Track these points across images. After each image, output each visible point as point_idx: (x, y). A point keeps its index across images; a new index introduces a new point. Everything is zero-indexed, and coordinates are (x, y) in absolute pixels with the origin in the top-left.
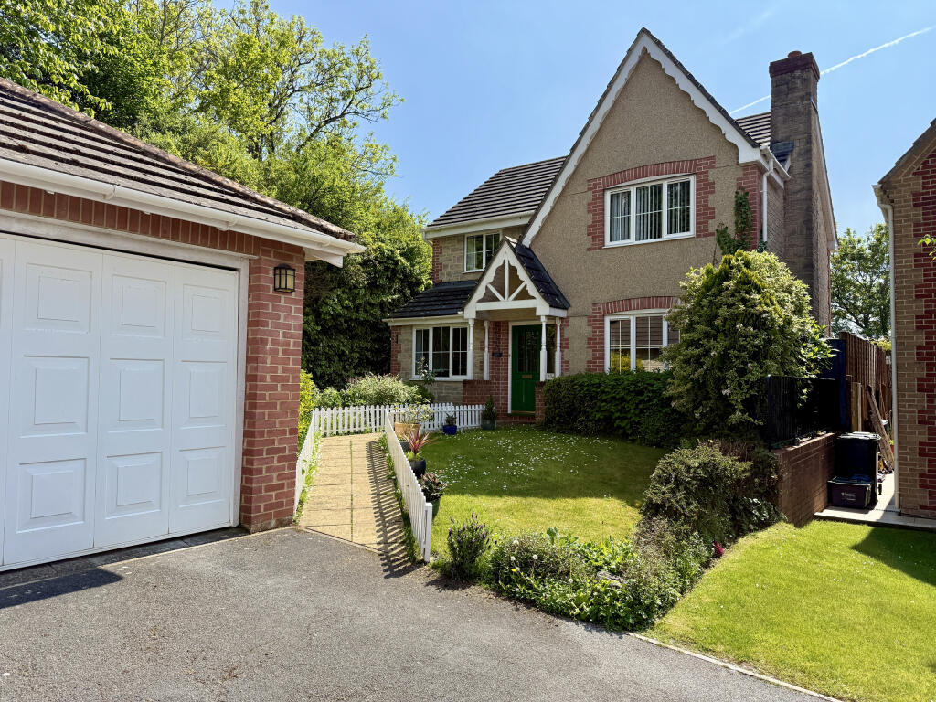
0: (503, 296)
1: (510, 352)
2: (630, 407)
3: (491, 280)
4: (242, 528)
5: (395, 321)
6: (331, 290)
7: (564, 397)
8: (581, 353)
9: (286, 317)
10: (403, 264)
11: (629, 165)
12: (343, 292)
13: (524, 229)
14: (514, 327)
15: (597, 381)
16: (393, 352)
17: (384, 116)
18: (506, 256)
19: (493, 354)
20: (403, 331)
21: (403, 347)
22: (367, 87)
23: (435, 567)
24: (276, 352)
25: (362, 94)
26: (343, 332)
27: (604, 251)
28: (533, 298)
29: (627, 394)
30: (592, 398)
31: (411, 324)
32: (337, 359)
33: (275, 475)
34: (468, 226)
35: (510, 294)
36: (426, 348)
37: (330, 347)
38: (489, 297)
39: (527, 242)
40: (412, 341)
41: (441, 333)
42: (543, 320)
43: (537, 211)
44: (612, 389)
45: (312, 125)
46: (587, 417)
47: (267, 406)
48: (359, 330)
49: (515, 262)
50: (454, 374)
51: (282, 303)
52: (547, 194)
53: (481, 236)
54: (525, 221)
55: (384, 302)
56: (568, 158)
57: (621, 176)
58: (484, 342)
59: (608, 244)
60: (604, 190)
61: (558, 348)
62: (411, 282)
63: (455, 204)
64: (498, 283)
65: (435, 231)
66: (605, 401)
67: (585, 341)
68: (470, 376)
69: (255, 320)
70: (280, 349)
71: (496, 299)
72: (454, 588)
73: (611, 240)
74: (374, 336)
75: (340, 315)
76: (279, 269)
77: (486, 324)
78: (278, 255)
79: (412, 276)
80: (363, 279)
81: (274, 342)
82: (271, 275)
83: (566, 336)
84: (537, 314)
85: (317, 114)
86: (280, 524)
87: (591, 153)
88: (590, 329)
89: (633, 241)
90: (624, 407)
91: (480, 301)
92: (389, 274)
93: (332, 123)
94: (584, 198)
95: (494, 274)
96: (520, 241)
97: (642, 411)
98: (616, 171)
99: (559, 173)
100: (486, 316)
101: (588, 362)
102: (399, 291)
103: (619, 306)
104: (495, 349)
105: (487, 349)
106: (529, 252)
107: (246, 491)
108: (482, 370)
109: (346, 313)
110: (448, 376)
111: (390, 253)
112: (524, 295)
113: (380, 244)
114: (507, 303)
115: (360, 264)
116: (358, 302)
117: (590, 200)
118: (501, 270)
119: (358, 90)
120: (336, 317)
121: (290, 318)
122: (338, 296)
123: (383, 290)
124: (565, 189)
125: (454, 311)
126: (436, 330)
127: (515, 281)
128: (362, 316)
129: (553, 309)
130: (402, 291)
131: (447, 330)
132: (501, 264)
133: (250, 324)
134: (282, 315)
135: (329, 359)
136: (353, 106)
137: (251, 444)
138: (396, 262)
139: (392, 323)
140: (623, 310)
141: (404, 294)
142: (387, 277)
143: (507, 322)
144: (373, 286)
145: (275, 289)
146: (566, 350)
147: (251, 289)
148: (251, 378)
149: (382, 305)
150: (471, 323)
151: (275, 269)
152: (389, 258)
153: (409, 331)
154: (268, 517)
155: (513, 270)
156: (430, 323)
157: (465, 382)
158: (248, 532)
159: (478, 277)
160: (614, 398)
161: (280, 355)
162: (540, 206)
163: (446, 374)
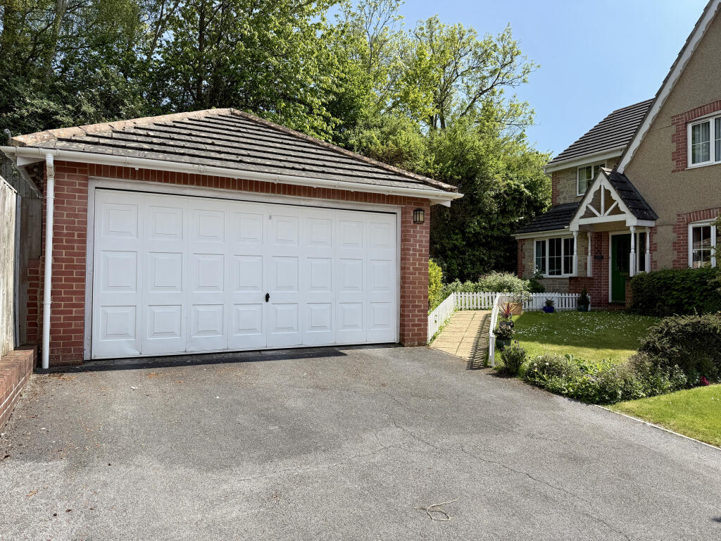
0: (600, 212)
1: (610, 255)
2: (697, 295)
3: (590, 201)
4: (401, 344)
5: (520, 236)
6: (473, 216)
7: (645, 288)
8: (667, 255)
9: (420, 236)
10: (526, 194)
11: (708, 101)
12: (481, 218)
13: (618, 160)
14: (613, 236)
15: (671, 275)
16: (519, 258)
17: (524, 81)
18: (602, 183)
19: (595, 257)
20: (526, 243)
21: (527, 254)
22: (510, 63)
23: (495, 369)
24: (415, 255)
25: (507, 68)
26: (483, 245)
27: (687, 172)
28: (624, 213)
29: (693, 285)
30: (668, 288)
31: (532, 237)
32: (478, 263)
33: (416, 319)
34: (579, 160)
35: (605, 211)
36: (544, 254)
37: (474, 255)
38: (589, 214)
39: (621, 170)
40: (533, 250)
41: (555, 243)
42: (632, 229)
43: (629, 145)
44: (683, 281)
45: (470, 98)
46: (664, 303)
47: (411, 283)
48: (494, 243)
49: (609, 187)
50: (565, 273)
51: (418, 229)
52: (637, 131)
53: (590, 167)
54: (619, 154)
55: (513, 223)
56: (654, 100)
57: (701, 110)
58: (587, 248)
59: (691, 165)
60: (686, 123)
61: (648, 251)
62: (534, 205)
63: (572, 143)
64: (596, 203)
65: (553, 167)
66: (676, 290)
67: (670, 245)
68: (574, 274)
69: (405, 239)
70: (417, 253)
71: (595, 216)
72: (501, 377)
73: (694, 162)
74: (506, 247)
75: (479, 233)
76: (417, 211)
77: (589, 235)
78: (415, 204)
79: (536, 201)
80: (495, 208)
81: (414, 250)
82: (412, 215)
83: (654, 241)
84: (627, 225)
85: (474, 89)
86: (420, 345)
87: (674, 95)
88: (675, 235)
89: (712, 161)
90: (692, 295)
91: (582, 218)
92: (516, 202)
93: (485, 94)
94: (668, 131)
95: (592, 197)
96: (615, 168)
97: (706, 298)
98: (695, 107)
99: (647, 113)
100: (588, 229)
101: (674, 261)
102: (526, 214)
103: (700, 216)
104: (597, 253)
105: (589, 254)
106: (622, 177)
107: (402, 326)
108: (586, 269)
109: (483, 231)
110: (560, 274)
111: (516, 187)
112: (617, 211)
113: (509, 181)
114: (603, 218)
115: (493, 197)
116: (493, 223)
117: (674, 132)
118: (598, 193)
119: (503, 66)
120: (476, 234)
121: (422, 236)
122: (478, 221)
123: (511, 214)
124: (652, 126)
125: (561, 226)
126: (551, 241)
127: (609, 201)
128: (496, 233)
129: (640, 221)
130: (528, 213)
131: (559, 240)
132: (598, 189)
133: (402, 241)
134: (418, 235)
135: (473, 263)
136: (500, 78)
137: (404, 302)
138: (522, 193)
139: (518, 237)
140: (704, 219)
141: (531, 216)
142: (515, 205)
143: (607, 232)
144: (503, 212)
145: (414, 222)
146: (654, 253)
147: (402, 222)
148: (403, 268)
149: (512, 225)
150: (575, 234)
151: (414, 211)
152: (516, 190)
153: (531, 243)
154: (413, 340)
155: (607, 193)
156: (546, 236)
157: (571, 278)
158: (404, 346)
159: (580, 200)
160: (684, 287)
161: (417, 257)
162: (631, 141)
163: (559, 273)
